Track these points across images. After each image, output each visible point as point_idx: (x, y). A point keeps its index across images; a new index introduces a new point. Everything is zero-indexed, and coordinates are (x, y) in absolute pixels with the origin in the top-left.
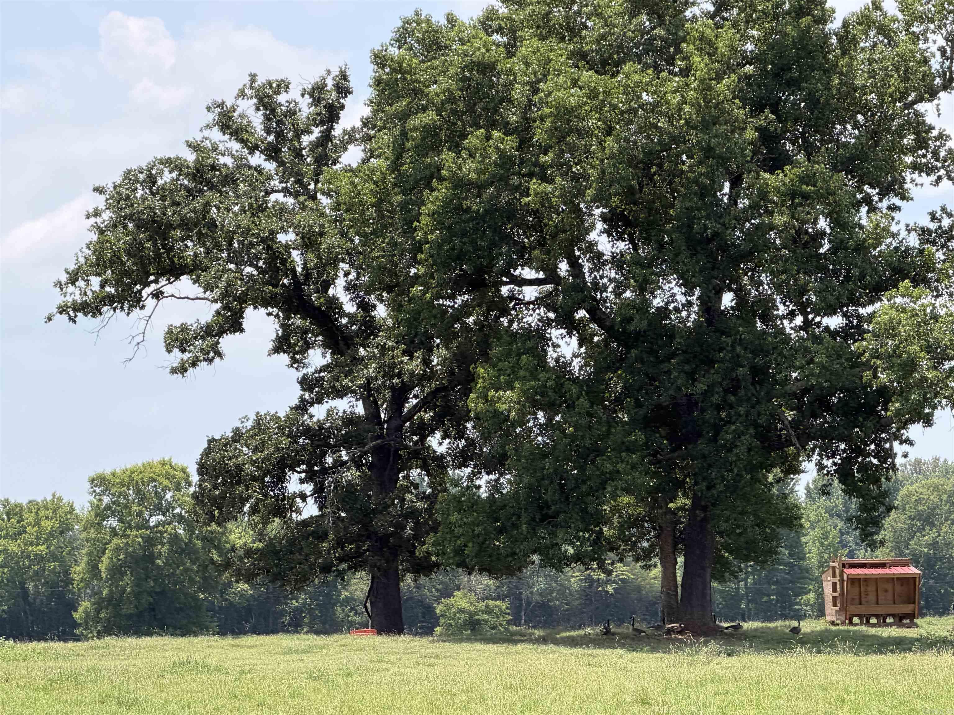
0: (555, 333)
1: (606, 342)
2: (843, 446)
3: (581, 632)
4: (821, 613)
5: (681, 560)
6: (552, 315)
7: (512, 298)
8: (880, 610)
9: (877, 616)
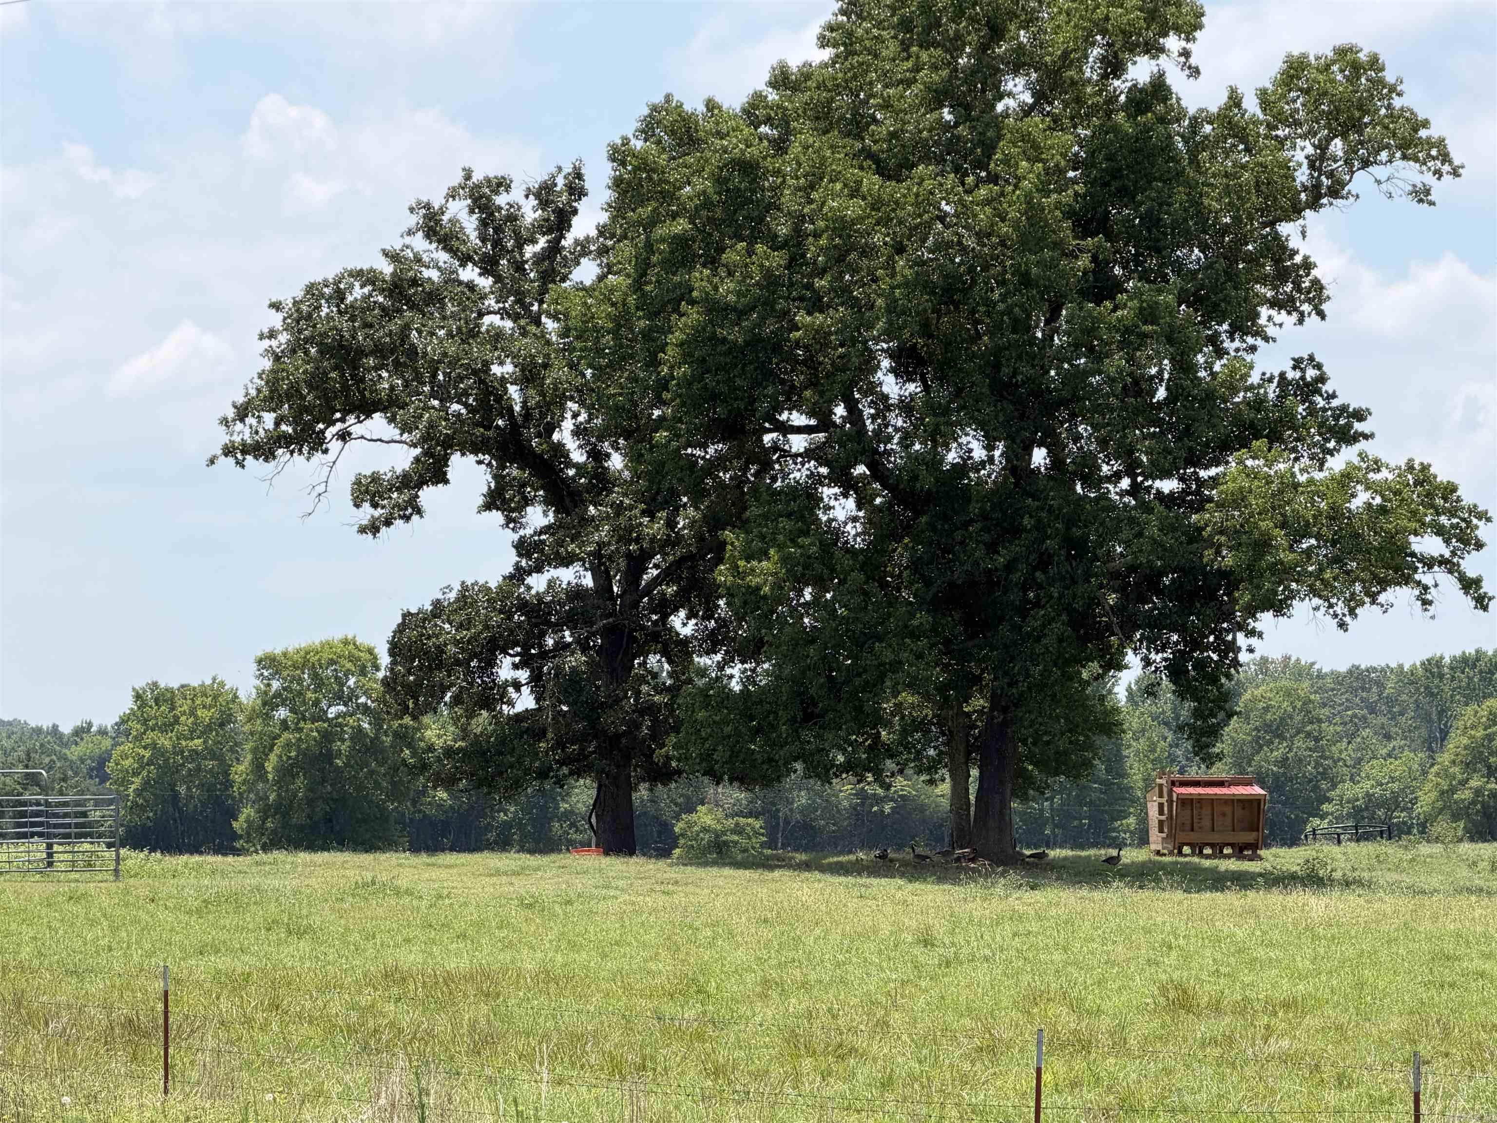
0: (827, 492)
1: (888, 506)
2: (1175, 638)
3: (852, 857)
4: (1143, 840)
5: (975, 772)
6: (824, 470)
7: (775, 448)
8: (1217, 838)
9: (1212, 846)
